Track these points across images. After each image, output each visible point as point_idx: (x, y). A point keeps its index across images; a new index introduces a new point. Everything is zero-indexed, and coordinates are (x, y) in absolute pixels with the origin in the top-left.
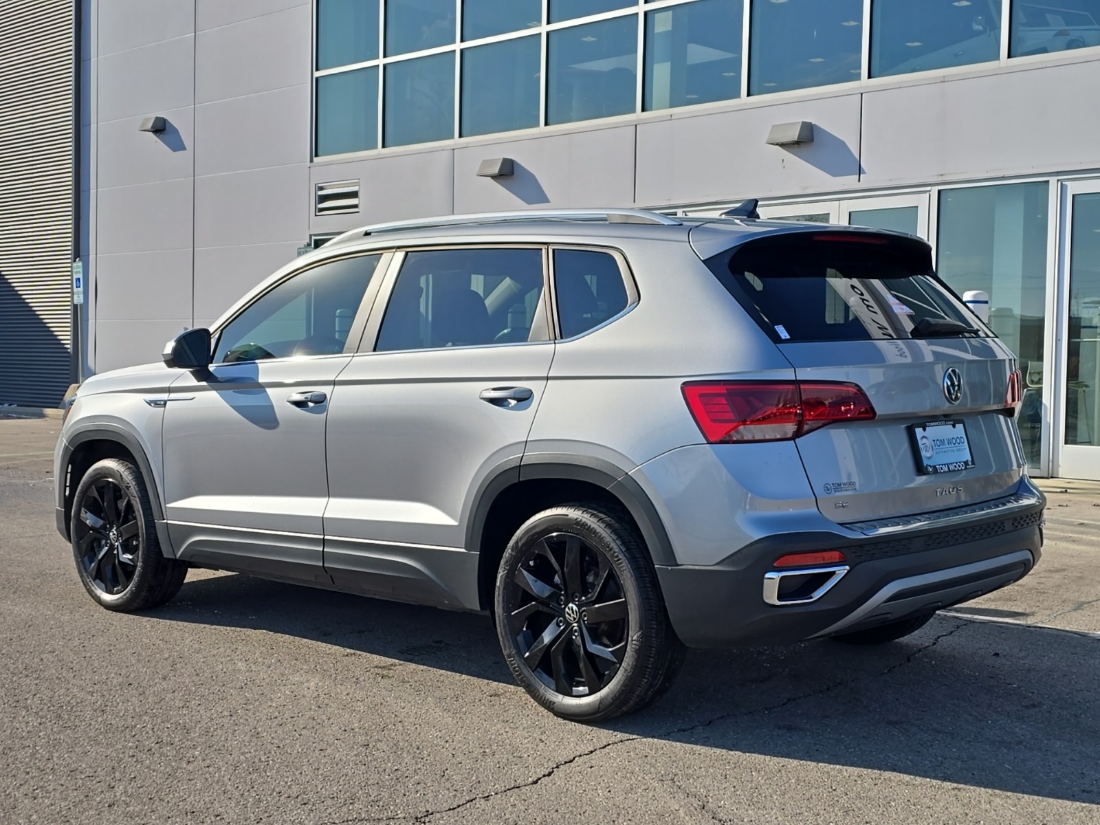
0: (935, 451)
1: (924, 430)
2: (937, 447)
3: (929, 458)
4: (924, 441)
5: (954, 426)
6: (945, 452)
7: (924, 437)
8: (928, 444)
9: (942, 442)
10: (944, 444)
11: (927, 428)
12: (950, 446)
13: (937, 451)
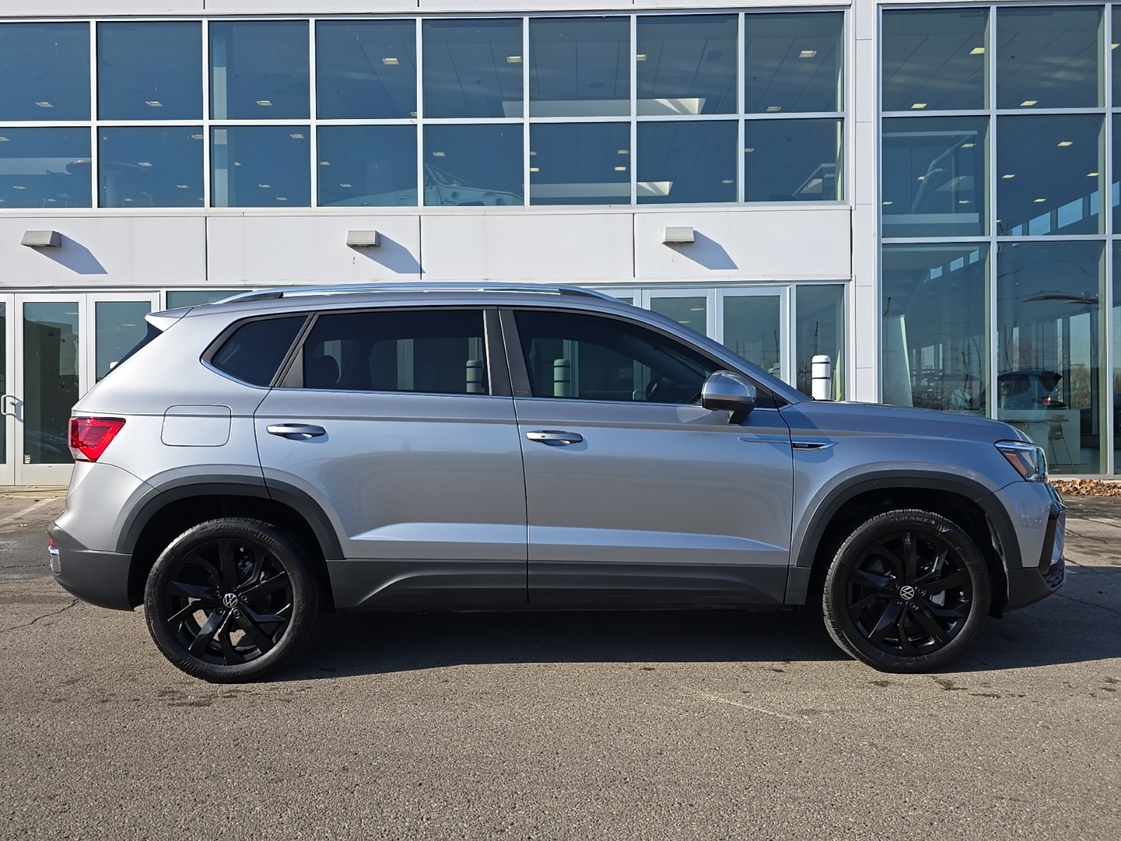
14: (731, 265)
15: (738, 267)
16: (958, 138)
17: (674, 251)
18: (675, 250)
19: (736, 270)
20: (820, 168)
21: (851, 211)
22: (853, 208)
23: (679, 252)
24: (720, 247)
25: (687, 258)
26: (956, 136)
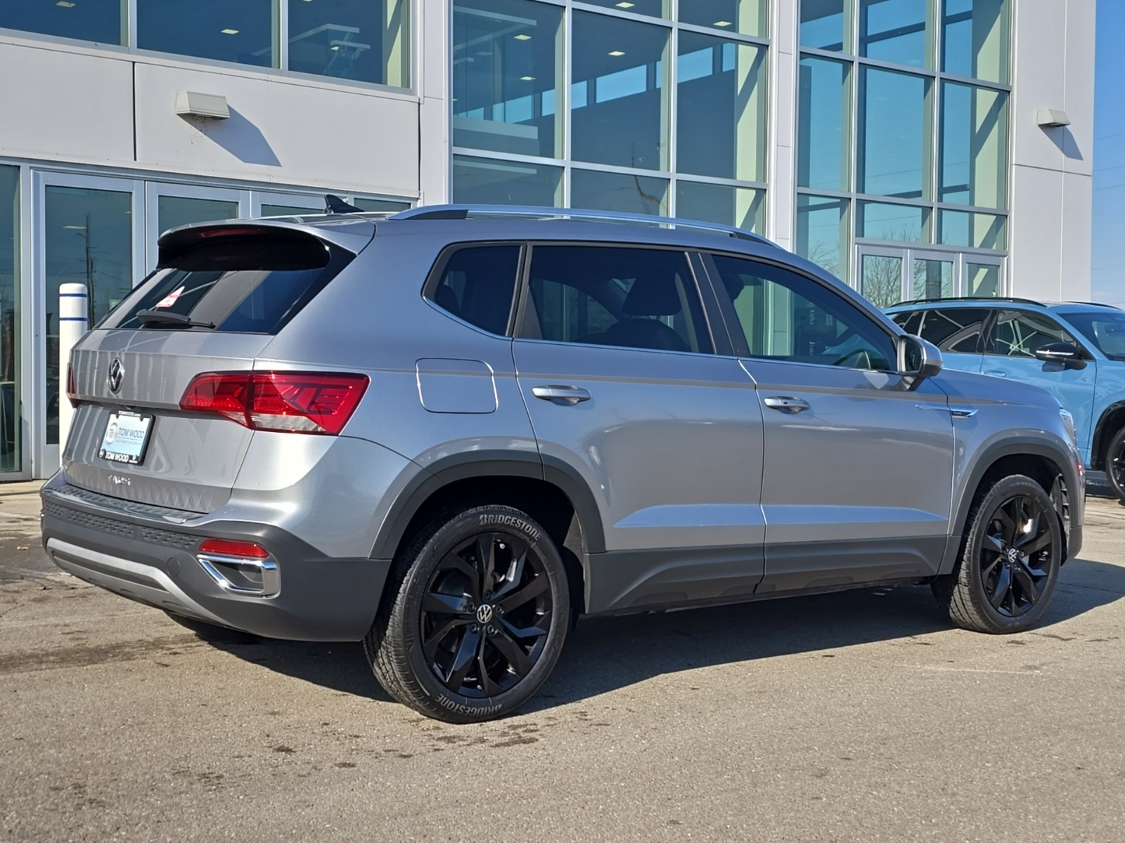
0: (117, 439)
1: (117, 417)
2: (120, 436)
3: (109, 444)
4: (114, 427)
5: (142, 420)
6: (124, 442)
7: (115, 424)
8: (115, 431)
9: (126, 432)
10: (126, 434)
11: (120, 416)
12: (131, 437)
13: (119, 439)
14: (272, 160)
15: (282, 164)
16: (505, 24)
17: (193, 128)
18: (195, 126)
19: (279, 168)
20: (324, 28)
21: (419, 104)
22: (421, 102)
23: (201, 131)
24: (256, 131)
25: (211, 141)
26: (504, 22)
